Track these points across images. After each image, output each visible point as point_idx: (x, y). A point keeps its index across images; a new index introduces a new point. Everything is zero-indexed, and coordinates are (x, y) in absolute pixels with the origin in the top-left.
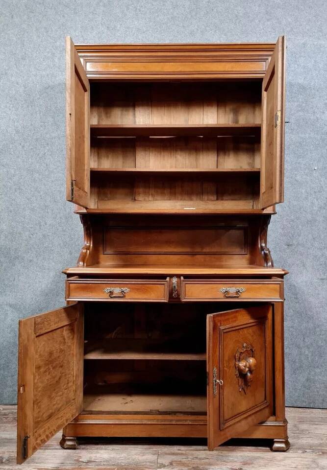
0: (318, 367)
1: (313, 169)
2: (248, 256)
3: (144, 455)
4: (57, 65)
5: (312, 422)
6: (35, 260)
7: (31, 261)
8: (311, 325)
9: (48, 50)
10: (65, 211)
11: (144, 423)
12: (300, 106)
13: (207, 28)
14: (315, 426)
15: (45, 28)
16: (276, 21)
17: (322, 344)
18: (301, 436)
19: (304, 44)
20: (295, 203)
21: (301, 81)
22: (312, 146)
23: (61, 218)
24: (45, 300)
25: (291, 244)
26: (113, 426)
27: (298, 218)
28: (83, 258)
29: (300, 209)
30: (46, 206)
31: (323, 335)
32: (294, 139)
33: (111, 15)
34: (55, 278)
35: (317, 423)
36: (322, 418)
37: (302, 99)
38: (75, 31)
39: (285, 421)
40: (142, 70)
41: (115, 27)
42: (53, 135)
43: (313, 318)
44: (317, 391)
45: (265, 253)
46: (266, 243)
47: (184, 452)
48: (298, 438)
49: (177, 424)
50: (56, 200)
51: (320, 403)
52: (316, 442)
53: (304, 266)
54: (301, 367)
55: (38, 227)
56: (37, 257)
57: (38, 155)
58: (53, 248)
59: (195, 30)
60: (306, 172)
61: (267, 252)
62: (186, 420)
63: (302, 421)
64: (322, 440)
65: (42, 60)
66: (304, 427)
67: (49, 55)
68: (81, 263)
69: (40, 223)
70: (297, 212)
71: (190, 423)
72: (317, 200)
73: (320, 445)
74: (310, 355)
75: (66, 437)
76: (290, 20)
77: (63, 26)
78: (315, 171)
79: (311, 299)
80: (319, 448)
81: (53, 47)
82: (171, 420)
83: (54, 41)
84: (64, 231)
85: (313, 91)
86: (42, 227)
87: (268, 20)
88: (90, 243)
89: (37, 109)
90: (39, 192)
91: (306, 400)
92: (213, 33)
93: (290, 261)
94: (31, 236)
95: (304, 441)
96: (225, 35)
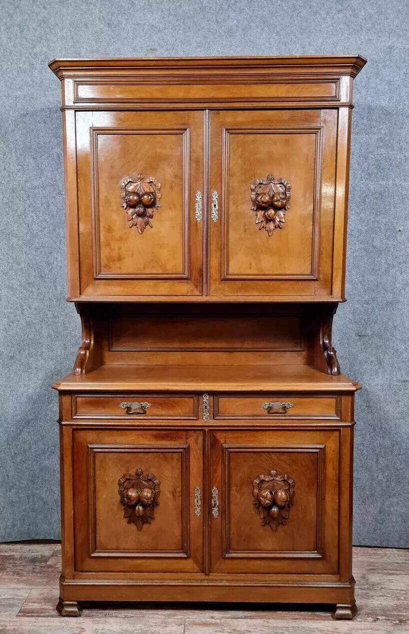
0: (394, 495)
1: (398, 230)
2: (304, 353)
3: (166, 626)
4: (38, 81)
5: (385, 569)
6: (18, 356)
7: (12, 357)
8: (387, 443)
9: (24, 59)
10: (56, 289)
11: (165, 584)
12: (381, 140)
13: (252, 25)
14: (390, 577)
15: (19, 26)
16: (351, 13)
17: (401, 467)
18: (371, 593)
19: (390, 48)
20: (371, 278)
21: (384, 103)
22: (397, 198)
23: (50, 299)
24: (32, 408)
25: (363, 334)
26: (125, 588)
27: (374, 299)
28: (81, 362)
29: (377, 286)
30: (29, 284)
31: (402, 455)
32: (372, 189)
33: (112, 5)
34: (45, 380)
35: (392, 572)
36: (397, 563)
37: (384, 130)
38: (62, 30)
39: (352, 581)
40: (158, 95)
41: (119, 23)
42: (35, 183)
43: (390, 433)
44: (392, 526)
45: (328, 354)
46: (330, 338)
47: (218, 621)
48: (368, 597)
49: (209, 586)
50: (43, 275)
51: (396, 541)
52: (392, 604)
53: (380, 363)
54: (372, 495)
55: (19, 312)
56: (19, 352)
57: (17, 211)
58: (40, 341)
59: (234, 27)
60: (387, 234)
61: (332, 353)
62: (221, 580)
63: (373, 569)
64: (399, 599)
65: (15, 73)
66: (374, 578)
67: (25, 66)
68: (79, 370)
69: (22, 306)
70: (373, 290)
71: (227, 584)
72: (401, 274)
73: (397, 608)
74: (385, 480)
75: (63, 601)
76: (370, 11)
77: (44, 23)
78: (399, 233)
79: (389, 408)
80: (395, 613)
81: (30, 54)
82: (202, 580)
83: (31, 46)
84: (55, 317)
85: (401, 118)
86: (25, 312)
87: (339, 11)
88: (90, 341)
89: (12, 146)
90: (19, 264)
91: (378, 538)
92: (259, 31)
93: (361, 357)
94: (11, 324)
95: (377, 602)
96: (278, 34)
